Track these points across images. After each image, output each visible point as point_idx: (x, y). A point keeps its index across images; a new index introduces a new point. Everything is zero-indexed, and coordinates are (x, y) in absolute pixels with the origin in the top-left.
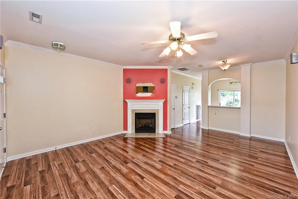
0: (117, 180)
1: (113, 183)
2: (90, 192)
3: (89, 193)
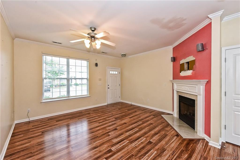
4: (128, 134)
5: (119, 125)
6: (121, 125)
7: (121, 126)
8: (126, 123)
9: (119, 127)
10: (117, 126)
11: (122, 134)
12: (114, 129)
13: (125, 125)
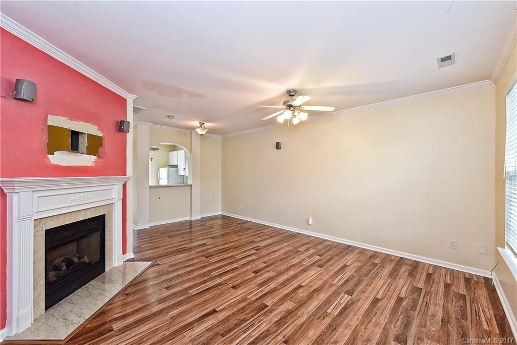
0: (316, 310)
1: (324, 312)
2: (357, 335)
3: (359, 336)
4: (234, 266)
5: (249, 282)
6: (246, 281)
7: (246, 278)
8: (233, 288)
9: (250, 277)
10: (254, 278)
11: (244, 265)
12: (260, 273)
13: (236, 283)
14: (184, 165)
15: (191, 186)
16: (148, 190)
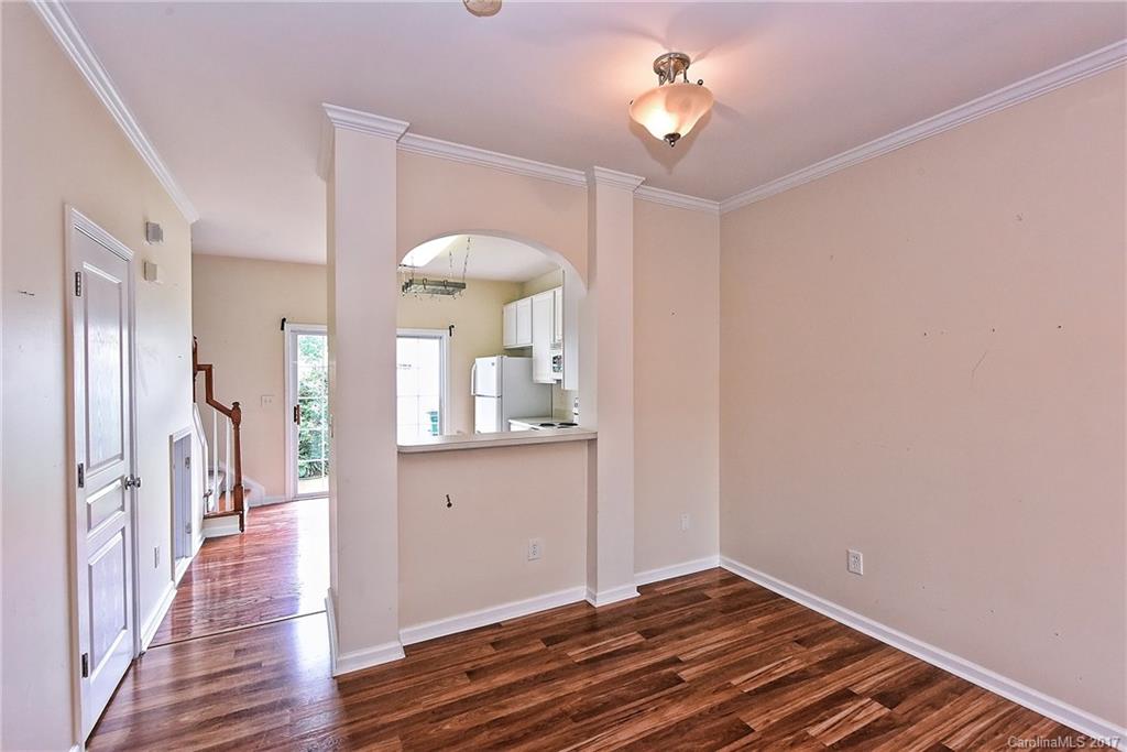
14: (555, 346)
15: (592, 442)
16: (393, 460)
